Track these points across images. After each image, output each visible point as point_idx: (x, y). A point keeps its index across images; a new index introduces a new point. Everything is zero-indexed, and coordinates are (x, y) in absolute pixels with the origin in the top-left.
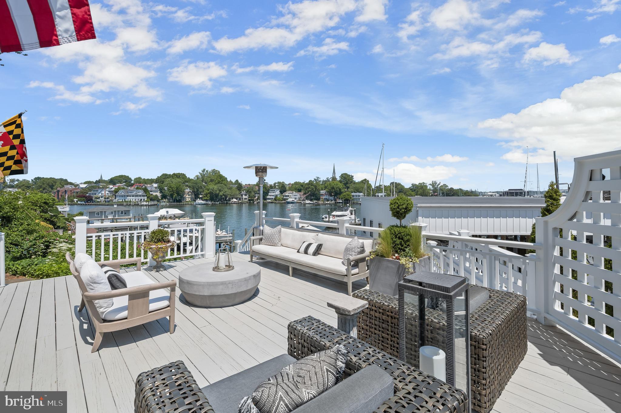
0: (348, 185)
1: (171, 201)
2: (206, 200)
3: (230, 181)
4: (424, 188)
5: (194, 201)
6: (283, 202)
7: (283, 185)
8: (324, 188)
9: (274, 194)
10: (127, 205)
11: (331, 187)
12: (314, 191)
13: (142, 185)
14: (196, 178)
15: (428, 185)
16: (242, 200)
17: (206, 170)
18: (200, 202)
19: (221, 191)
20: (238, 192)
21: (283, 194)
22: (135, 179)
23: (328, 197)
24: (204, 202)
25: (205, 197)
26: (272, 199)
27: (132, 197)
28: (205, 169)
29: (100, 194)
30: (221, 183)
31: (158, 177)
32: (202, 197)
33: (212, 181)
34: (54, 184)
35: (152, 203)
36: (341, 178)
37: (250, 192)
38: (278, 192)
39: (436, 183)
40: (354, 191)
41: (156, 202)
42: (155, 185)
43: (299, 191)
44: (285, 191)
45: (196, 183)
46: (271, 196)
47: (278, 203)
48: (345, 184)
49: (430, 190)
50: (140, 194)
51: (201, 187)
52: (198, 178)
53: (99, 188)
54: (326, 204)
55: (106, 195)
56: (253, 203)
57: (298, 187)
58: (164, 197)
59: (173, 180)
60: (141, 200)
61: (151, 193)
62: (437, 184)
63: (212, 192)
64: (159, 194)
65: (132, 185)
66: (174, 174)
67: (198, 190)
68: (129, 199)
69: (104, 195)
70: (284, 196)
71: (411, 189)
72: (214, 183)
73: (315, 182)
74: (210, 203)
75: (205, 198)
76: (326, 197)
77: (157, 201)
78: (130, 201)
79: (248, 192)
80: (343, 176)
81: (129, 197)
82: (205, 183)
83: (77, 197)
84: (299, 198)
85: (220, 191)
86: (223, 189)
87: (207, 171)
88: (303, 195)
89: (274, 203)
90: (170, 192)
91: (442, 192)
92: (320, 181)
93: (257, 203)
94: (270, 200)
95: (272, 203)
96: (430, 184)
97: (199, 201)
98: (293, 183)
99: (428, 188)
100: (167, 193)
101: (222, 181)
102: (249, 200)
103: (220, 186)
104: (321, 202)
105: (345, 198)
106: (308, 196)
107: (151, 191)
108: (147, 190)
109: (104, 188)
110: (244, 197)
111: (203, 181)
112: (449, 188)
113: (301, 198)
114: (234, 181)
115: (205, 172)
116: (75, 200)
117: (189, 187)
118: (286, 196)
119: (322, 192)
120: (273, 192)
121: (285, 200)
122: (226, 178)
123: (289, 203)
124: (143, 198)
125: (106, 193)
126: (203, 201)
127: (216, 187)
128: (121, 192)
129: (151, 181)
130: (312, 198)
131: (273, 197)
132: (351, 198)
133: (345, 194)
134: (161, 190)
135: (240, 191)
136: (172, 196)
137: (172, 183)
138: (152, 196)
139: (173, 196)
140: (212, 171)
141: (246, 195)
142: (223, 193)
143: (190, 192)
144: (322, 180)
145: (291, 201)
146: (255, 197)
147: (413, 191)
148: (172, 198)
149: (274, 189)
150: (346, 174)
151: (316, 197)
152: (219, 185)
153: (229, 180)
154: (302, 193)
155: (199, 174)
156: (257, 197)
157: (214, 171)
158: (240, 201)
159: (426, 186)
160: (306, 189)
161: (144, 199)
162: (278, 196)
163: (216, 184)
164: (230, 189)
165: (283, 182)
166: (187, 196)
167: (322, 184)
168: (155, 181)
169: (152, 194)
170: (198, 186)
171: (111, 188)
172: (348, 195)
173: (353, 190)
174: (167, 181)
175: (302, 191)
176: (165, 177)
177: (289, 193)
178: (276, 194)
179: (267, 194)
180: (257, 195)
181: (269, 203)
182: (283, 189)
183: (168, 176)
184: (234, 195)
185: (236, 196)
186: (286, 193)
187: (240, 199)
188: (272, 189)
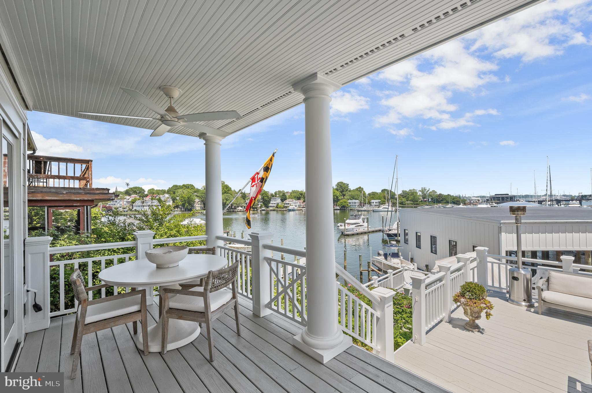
0: (344, 193)
1: (183, 210)
3: (234, 191)
4: (415, 194)
5: (203, 209)
6: (285, 209)
7: (284, 193)
13: (156, 195)
15: (417, 191)
19: (227, 200)
20: (242, 201)
21: (284, 202)
22: (149, 190)
27: (147, 207)
29: (119, 205)
30: (228, 193)
31: (169, 188)
36: (337, 186)
38: (279, 201)
39: (425, 189)
40: (350, 199)
42: (167, 196)
43: (299, 199)
44: (285, 199)
46: (273, 204)
47: (279, 210)
48: (342, 192)
49: (420, 196)
50: (155, 204)
53: (117, 199)
55: (124, 205)
57: (298, 196)
58: (176, 206)
59: (184, 191)
62: (427, 190)
64: (171, 203)
65: (146, 196)
66: (184, 185)
69: (122, 205)
71: (402, 196)
80: (339, 185)
81: (145, 207)
84: (299, 206)
86: (230, 198)
88: (303, 203)
90: (183, 201)
91: (431, 198)
93: (260, 210)
94: (271, 208)
95: (274, 210)
96: (420, 191)
98: (292, 191)
99: (418, 194)
100: (179, 202)
101: (228, 191)
105: (342, 205)
107: (164, 201)
108: (161, 200)
109: (122, 198)
112: (438, 194)
113: (300, 205)
114: (237, 191)
117: (199, 197)
118: (287, 204)
120: (275, 200)
121: (286, 207)
122: (231, 188)
125: (124, 203)
128: (137, 203)
129: (163, 192)
131: (275, 205)
132: (347, 205)
133: (342, 201)
134: (174, 200)
136: (183, 205)
137: (184, 193)
139: (185, 205)
142: (229, 202)
143: (199, 201)
145: (292, 208)
146: (258, 205)
147: (403, 197)
148: (184, 207)
149: (276, 198)
150: (342, 183)
153: (233, 189)
154: (302, 201)
156: (260, 205)
159: (416, 193)
162: (280, 204)
163: (223, 193)
165: (283, 191)
166: (197, 205)
168: (166, 191)
169: (165, 204)
171: (128, 199)
172: (345, 202)
173: (348, 197)
174: (178, 191)
175: (301, 199)
176: (175, 188)
177: (290, 201)
178: (278, 202)
179: (269, 202)
180: (259, 203)
181: (271, 210)
182: (284, 198)
183: (178, 187)
184: (239, 204)
185: (241, 205)
186: (287, 201)
187: (245, 207)
188: (273, 198)
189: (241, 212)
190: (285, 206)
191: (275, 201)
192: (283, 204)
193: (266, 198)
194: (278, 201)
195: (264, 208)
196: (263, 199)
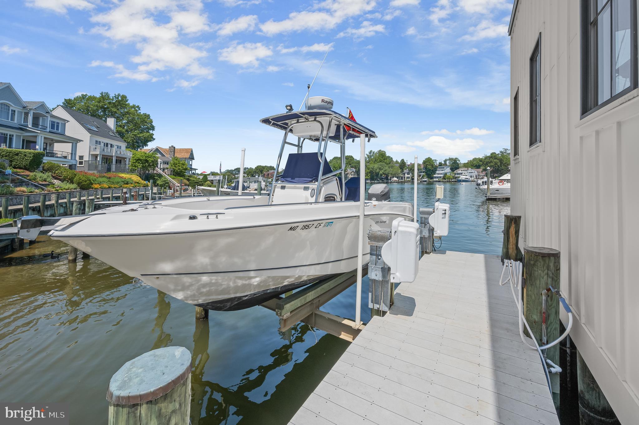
3: (396, 161)
6: (455, 180)
7: (456, 161)
9: (443, 172)
12: (498, 166)
16: (404, 179)
17: (373, 151)
20: (400, 171)
21: (455, 172)
26: (440, 177)
28: (371, 151)
30: (383, 162)
34: (263, 170)
38: (448, 170)
43: (478, 167)
44: (457, 168)
46: (439, 174)
47: (448, 181)
57: (476, 164)
63: (373, 171)
70: (455, 174)
72: (375, 162)
74: (369, 181)
79: (411, 170)
84: (476, 176)
85: (380, 169)
86: (384, 167)
88: (482, 172)
89: (442, 181)
94: (436, 179)
103: (381, 165)
110: (406, 175)
113: (479, 175)
114: (399, 161)
115: (372, 153)
117: (353, 167)
118: (459, 174)
120: (442, 169)
122: (392, 158)
123: (460, 181)
127: (376, 166)
131: (442, 176)
135: (403, 169)
140: (378, 152)
141: (408, 174)
142: (383, 171)
143: (354, 172)
145: (464, 179)
146: (420, 175)
149: (443, 167)
153: (394, 160)
154: (481, 170)
157: (380, 152)
158: (401, 180)
160: (486, 165)
162: (448, 174)
164: (392, 167)
165: (456, 158)
175: (481, 167)
177: (463, 171)
178: (446, 171)
179: (434, 172)
180: (422, 174)
181: (436, 181)
182: (455, 165)
184: (395, 174)
185: (398, 175)
186: (459, 171)
187: (402, 178)
188: (441, 167)
189: (396, 182)
190: (456, 177)
191: (442, 171)
192: (454, 175)
193: (429, 167)
194: (446, 170)
195: (426, 179)
196: (426, 168)
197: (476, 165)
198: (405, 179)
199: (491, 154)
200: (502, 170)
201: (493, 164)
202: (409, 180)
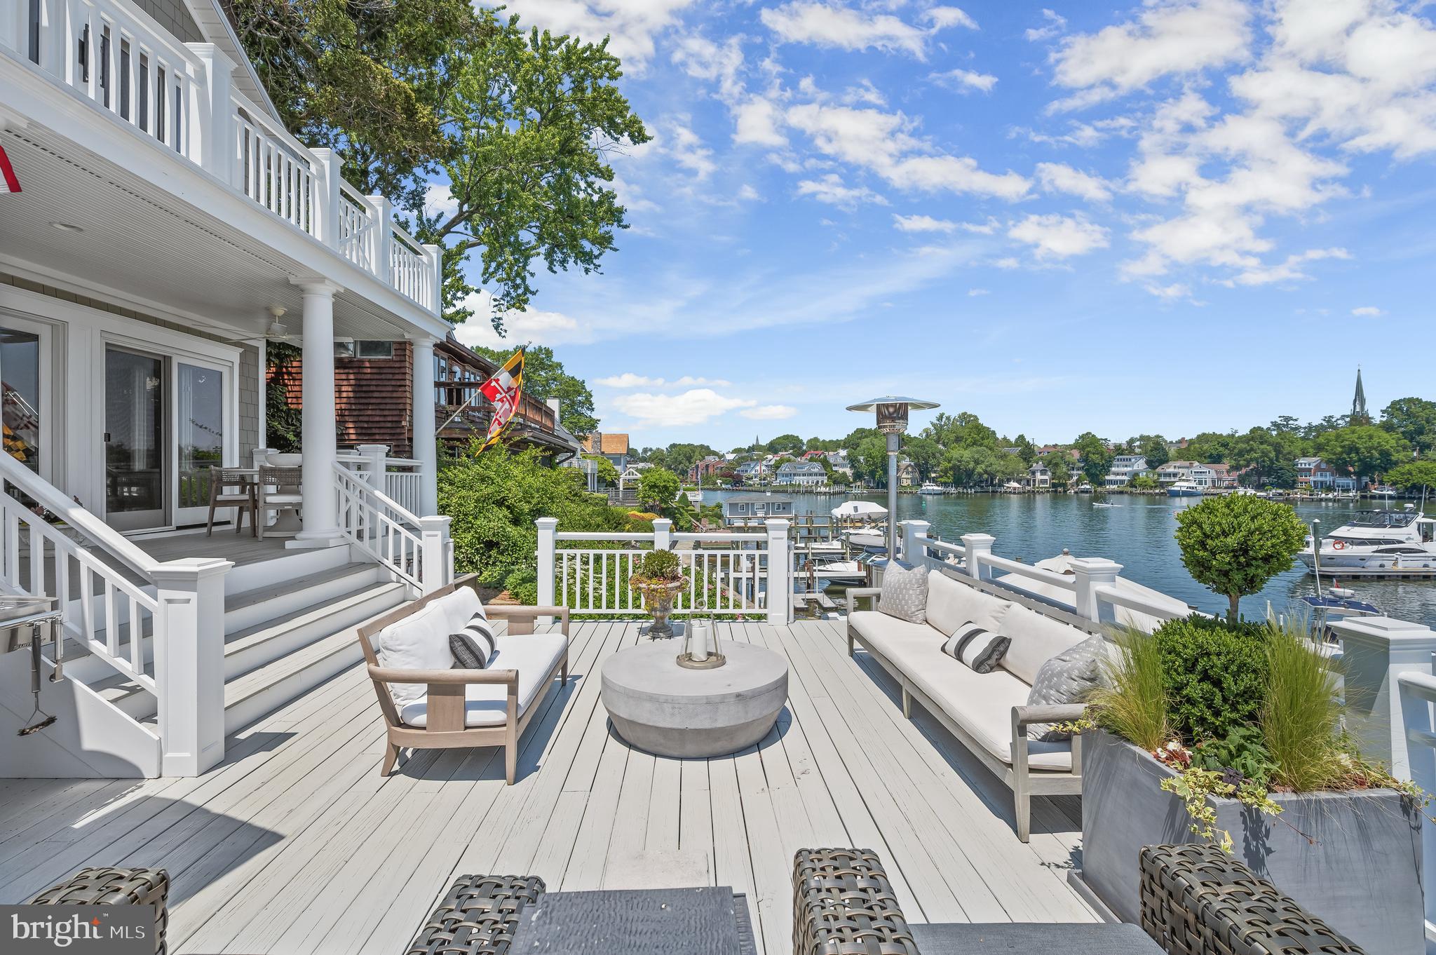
1: (872, 485)
2: (945, 484)
3: (1005, 438)
5: (918, 485)
6: (1157, 491)
7: (1158, 443)
8: (1311, 450)
9: (1129, 469)
10: (794, 492)
11: (1342, 447)
12: (1271, 460)
13: (820, 452)
14: (924, 435)
17: (947, 415)
18: (931, 488)
19: (978, 464)
20: (1022, 465)
21: (1159, 470)
22: (808, 441)
23: (1328, 478)
24: (940, 488)
25: (941, 477)
26: (1122, 482)
27: (802, 477)
28: (943, 414)
29: (753, 472)
30: (981, 445)
31: (848, 435)
32: (937, 477)
33: (958, 439)
34: (692, 454)
35: (837, 489)
36: (1392, 414)
37: (1056, 465)
38: (1140, 465)
41: (842, 488)
42: (843, 453)
43: (1216, 459)
44: (1164, 460)
45: (923, 447)
46: (1118, 474)
47: (1140, 494)
48: (1412, 435)
50: (816, 470)
51: (933, 454)
52: (927, 436)
53: (752, 460)
54: (1321, 500)
55: (762, 472)
56: (1065, 492)
57: (1211, 450)
58: (858, 476)
59: (876, 441)
60: (818, 482)
61: (835, 469)
63: (959, 467)
64: (849, 472)
65: (803, 454)
67: (927, 463)
68: (797, 480)
69: (759, 472)
70: (1160, 475)
72: (962, 444)
73: (1274, 433)
74: (953, 490)
75: (943, 480)
76: (1319, 479)
77: (846, 485)
78: (799, 485)
79: (1049, 465)
80: (1401, 409)
81: (798, 478)
82: (944, 445)
83: (722, 476)
84: (1213, 482)
85: (977, 462)
86: (985, 457)
87: (948, 418)
88: (1227, 472)
89: (1126, 493)
90: (870, 465)
92: (1297, 429)
93: (1076, 493)
94: (1112, 487)
95: (1121, 493)
97: (929, 486)
98: (1194, 436)
100: (864, 468)
101: (983, 439)
102: (1054, 485)
103: (978, 452)
104: (1298, 494)
105: (1405, 480)
106: (1247, 474)
107: (835, 465)
108: (828, 462)
109: (760, 459)
110: (1039, 476)
111: (938, 442)
113: (1220, 479)
114: (1013, 440)
115: (944, 419)
116: (719, 481)
117: (909, 455)
118: (1169, 475)
119: (1303, 462)
120: (1125, 463)
121: (1162, 485)
122: (994, 433)
123: (1176, 494)
124: (820, 478)
125: (760, 469)
126: (939, 486)
127: (967, 454)
128: (785, 468)
129: (836, 445)
130: (1264, 479)
131: (1125, 478)
133: (1408, 467)
134: (852, 461)
135: (1029, 462)
136: (872, 474)
137: (874, 447)
138: (837, 475)
139: (876, 475)
140: (959, 417)
141: (1043, 472)
142: (983, 466)
143: (910, 465)
144: (1303, 423)
145: (1185, 489)
146: (1070, 476)
148: (874, 478)
149: (1130, 457)
150: (1414, 401)
151: (1279, 478)
152: (975, 448)
153: (1000, 436)
154: (1225, 466)
155: (930, 426)
156: (1075, 478)
157: (964, 417)
158: (1028, 488)
160: (1241, 454)
161: (822, 482)
162: (1142, 475)
163: (968, 446)
164: (1004, 457)
165: (1158, 437)
166: (905, 475)
167: (1303, 439)
168: (842, 443)
169: (836, 471)
170: (926, 453)
171: (770, 461)
172: (1425, 472)
174: (865, 443)
175: (1225, 460)
176: (860, 435)
177: (1178, 468)
178: (1135, 468)
179: (1106, 468)
180: (1075, 472)
181: (1114, 493)
182: (1158, 456)
183: (867, 433)
184: (1013, 473)
185: (1018, 475)
186: (1169, 467)
187: (1028, 481)
188: (1121, 457)
189: (1014, 493)
190: (1162, 482)
191: (1126, 466)
192: (1156, 477)
193: (1096, 457)
194: (1136, 465)
195: (1088, 487)
196: (1085, 459)
197: (1211, 454)
198: (1037, 485)
199: (1251, 431)
200: (1281, 469)
201: (1256, 455)
202: (1045, 488)
